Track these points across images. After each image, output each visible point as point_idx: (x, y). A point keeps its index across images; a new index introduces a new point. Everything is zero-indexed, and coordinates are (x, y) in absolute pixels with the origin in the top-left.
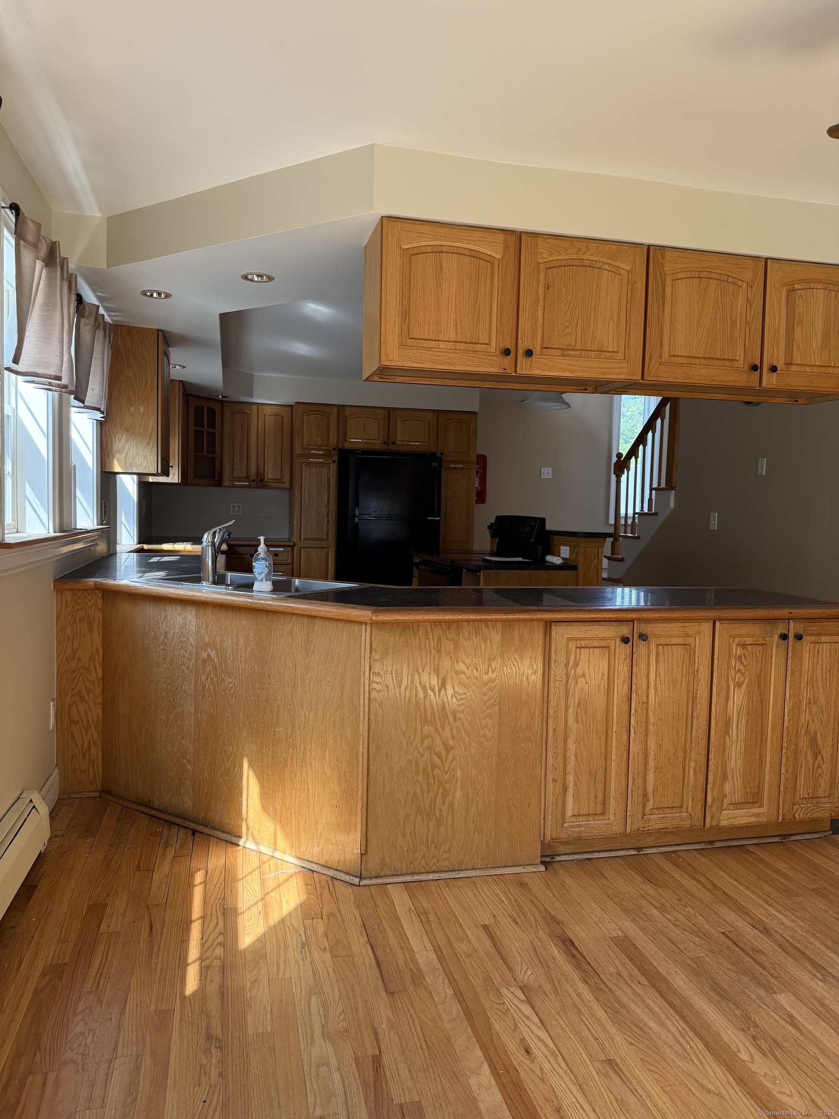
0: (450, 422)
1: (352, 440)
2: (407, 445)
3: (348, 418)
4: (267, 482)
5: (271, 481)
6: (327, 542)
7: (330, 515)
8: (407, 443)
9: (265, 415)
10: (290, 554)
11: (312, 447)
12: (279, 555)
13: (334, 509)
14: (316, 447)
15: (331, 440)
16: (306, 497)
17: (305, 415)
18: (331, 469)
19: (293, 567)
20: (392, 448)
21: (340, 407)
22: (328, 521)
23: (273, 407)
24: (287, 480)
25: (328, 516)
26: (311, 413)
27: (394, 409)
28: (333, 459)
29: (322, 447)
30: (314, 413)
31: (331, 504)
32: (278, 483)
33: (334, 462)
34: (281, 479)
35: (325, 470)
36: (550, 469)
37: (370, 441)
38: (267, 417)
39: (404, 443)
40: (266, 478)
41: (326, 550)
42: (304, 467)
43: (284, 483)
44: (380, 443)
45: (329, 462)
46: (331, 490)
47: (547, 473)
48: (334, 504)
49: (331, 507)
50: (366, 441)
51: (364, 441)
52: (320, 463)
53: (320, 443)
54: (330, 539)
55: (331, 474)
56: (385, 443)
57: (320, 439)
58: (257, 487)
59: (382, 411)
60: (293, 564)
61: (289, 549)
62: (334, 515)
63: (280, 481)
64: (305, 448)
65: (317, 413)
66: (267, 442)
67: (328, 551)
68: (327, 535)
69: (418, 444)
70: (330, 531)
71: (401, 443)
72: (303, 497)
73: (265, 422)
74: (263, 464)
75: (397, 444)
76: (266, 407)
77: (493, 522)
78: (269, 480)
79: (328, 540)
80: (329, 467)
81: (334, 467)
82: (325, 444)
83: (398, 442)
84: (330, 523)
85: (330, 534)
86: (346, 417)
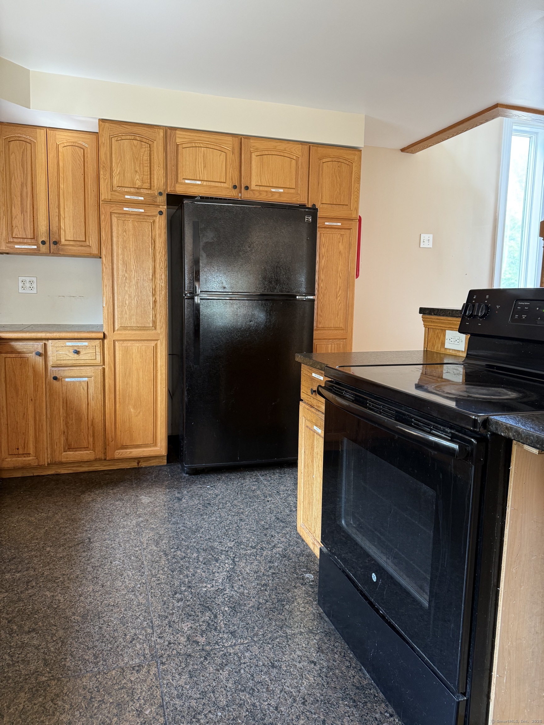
0: (324, 160)
1: (187, 181)
2: (267, 192)
3: (180, 148)
4: (64, 245)
5: (72, 243)
6: (154, 331)
7: (158, 293)
8: (266, 189)
9: (58, 146)
10: (98, 350)
11: (126, 190)
12: (82, 353)
13: (163, 285)
14: (132, 190)
15: (156, 181)
16: (120, 266)
17: (113, 140)
18: (157, 225)
19: (104, 369)
20: (246, 196)
21: (169, 131)
22: (155, 302)
23: (70, 134)
24: (93, 241)
25: (154, 295)
26: (123, 137)
27: (248, 137)
28: (159, 209)
29: (142, 191)
30: (128, 137)
31: (158, 276)
32: (82, 246)
33: (161, 213)
34: (85, 241)
35: (147, 227)
36: (431, 236)
37: (213, 184)
38: (61, 149)
39: (261, 188)
40: (63, 240)
41: (153, 344)
42: (114, 220)
43: (89, 246)
44: (228, 188)
45: (153, 214)
46: (158, 256)
47: (427, 240)
48: (163, 277)
49: (158, 281)
50: (208, 183)
51: (205, 183)
52: (139, 214)
53: (138, 184)
54: (158, 327)
55: (157, 232)
56: (235, 187)
57: (138, 177)
58: (50, 253)
59: (230, 138)
60: (104, 364)
61: (98, 342)
62: (163, 293)
63: (83, 243)
64: (115, 191)
65: (133, 137)
66: (62, 186)
67: (156, 345)
68: (154, 322)
69: (281, 190)
70: (158, 316)
71: (257, 188)
72: (115, 266)
73: (58, 156)
74: (57, 219)
75: (253, 190)
76: (57, 132)
77: (465, 303)
78: (67, 243)
79: (155, 329)
80: (154, 222)
81: (161, 223)
82: (147, 185)
83: (253, 186)
84: (158, 305)
85: (158, 321)
86: (178, 145)
